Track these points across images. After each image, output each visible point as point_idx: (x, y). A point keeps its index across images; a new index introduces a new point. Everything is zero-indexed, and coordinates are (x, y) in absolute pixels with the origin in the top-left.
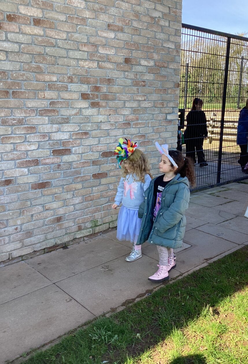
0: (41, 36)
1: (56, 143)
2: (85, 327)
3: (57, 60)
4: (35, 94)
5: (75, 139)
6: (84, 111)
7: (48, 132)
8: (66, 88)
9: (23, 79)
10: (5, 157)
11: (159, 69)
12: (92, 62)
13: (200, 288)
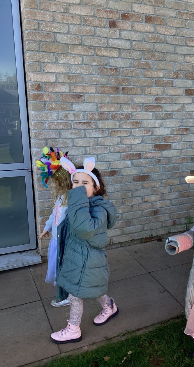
0: (152, 33)
1: (158, 138)
2: (177, 320)
3: (165, 56)
4: (142, 90)
5: (176, 135)
6: (186, 106)
7: (151, 127)
8: (171, 84)
9: (132, 75)
10: (112, 150)
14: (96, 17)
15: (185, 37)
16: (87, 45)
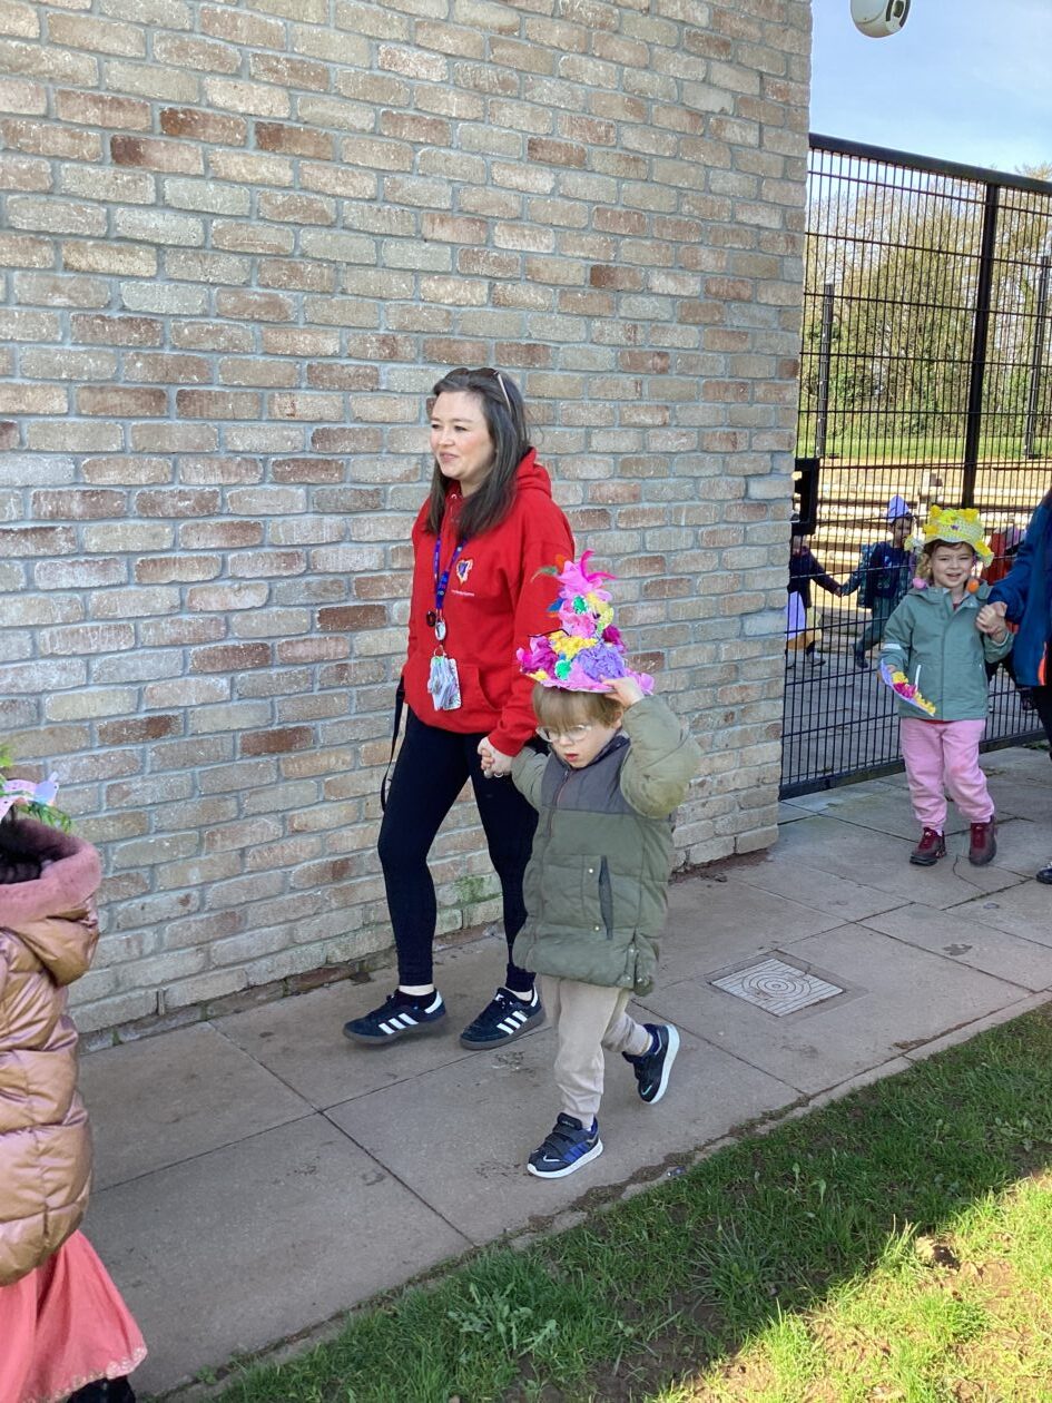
0: (285, 188)
1: (332, 583)
2: (431, 1284)
3: (341, 275)
4: (259, 401)
5: (401, 569)
7: (305, 542)
8: (371, 380)
9: (216, 347)
10: (149, 635)
11: (718, 307)
12: (471, 283)
13: (878, 1155)
14: (58, 120)
15: (413, 206)
16: (25, 227)
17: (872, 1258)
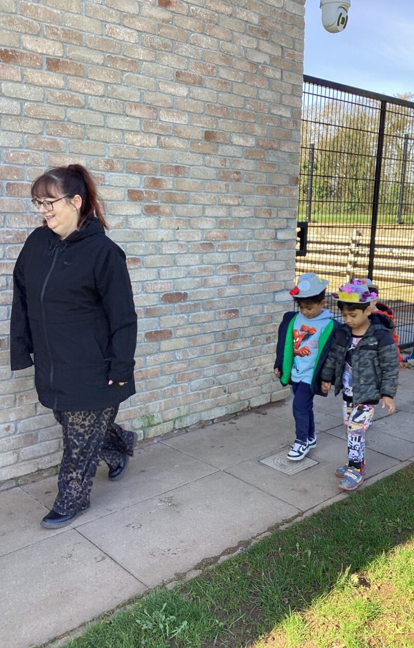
0: (61, 89)
2: (128, 607)
3: (87, 131)
6: (132, 220)
8: (101, 180)
9: (26, 162)
11: (263, 152)
12: (149, 137)
13: (334, 538)
15: (121, 100)
17: (331, 584)
